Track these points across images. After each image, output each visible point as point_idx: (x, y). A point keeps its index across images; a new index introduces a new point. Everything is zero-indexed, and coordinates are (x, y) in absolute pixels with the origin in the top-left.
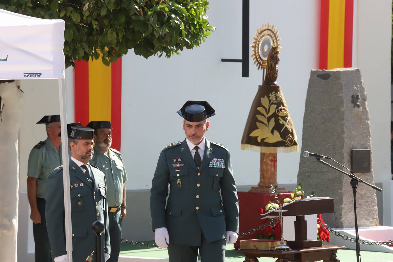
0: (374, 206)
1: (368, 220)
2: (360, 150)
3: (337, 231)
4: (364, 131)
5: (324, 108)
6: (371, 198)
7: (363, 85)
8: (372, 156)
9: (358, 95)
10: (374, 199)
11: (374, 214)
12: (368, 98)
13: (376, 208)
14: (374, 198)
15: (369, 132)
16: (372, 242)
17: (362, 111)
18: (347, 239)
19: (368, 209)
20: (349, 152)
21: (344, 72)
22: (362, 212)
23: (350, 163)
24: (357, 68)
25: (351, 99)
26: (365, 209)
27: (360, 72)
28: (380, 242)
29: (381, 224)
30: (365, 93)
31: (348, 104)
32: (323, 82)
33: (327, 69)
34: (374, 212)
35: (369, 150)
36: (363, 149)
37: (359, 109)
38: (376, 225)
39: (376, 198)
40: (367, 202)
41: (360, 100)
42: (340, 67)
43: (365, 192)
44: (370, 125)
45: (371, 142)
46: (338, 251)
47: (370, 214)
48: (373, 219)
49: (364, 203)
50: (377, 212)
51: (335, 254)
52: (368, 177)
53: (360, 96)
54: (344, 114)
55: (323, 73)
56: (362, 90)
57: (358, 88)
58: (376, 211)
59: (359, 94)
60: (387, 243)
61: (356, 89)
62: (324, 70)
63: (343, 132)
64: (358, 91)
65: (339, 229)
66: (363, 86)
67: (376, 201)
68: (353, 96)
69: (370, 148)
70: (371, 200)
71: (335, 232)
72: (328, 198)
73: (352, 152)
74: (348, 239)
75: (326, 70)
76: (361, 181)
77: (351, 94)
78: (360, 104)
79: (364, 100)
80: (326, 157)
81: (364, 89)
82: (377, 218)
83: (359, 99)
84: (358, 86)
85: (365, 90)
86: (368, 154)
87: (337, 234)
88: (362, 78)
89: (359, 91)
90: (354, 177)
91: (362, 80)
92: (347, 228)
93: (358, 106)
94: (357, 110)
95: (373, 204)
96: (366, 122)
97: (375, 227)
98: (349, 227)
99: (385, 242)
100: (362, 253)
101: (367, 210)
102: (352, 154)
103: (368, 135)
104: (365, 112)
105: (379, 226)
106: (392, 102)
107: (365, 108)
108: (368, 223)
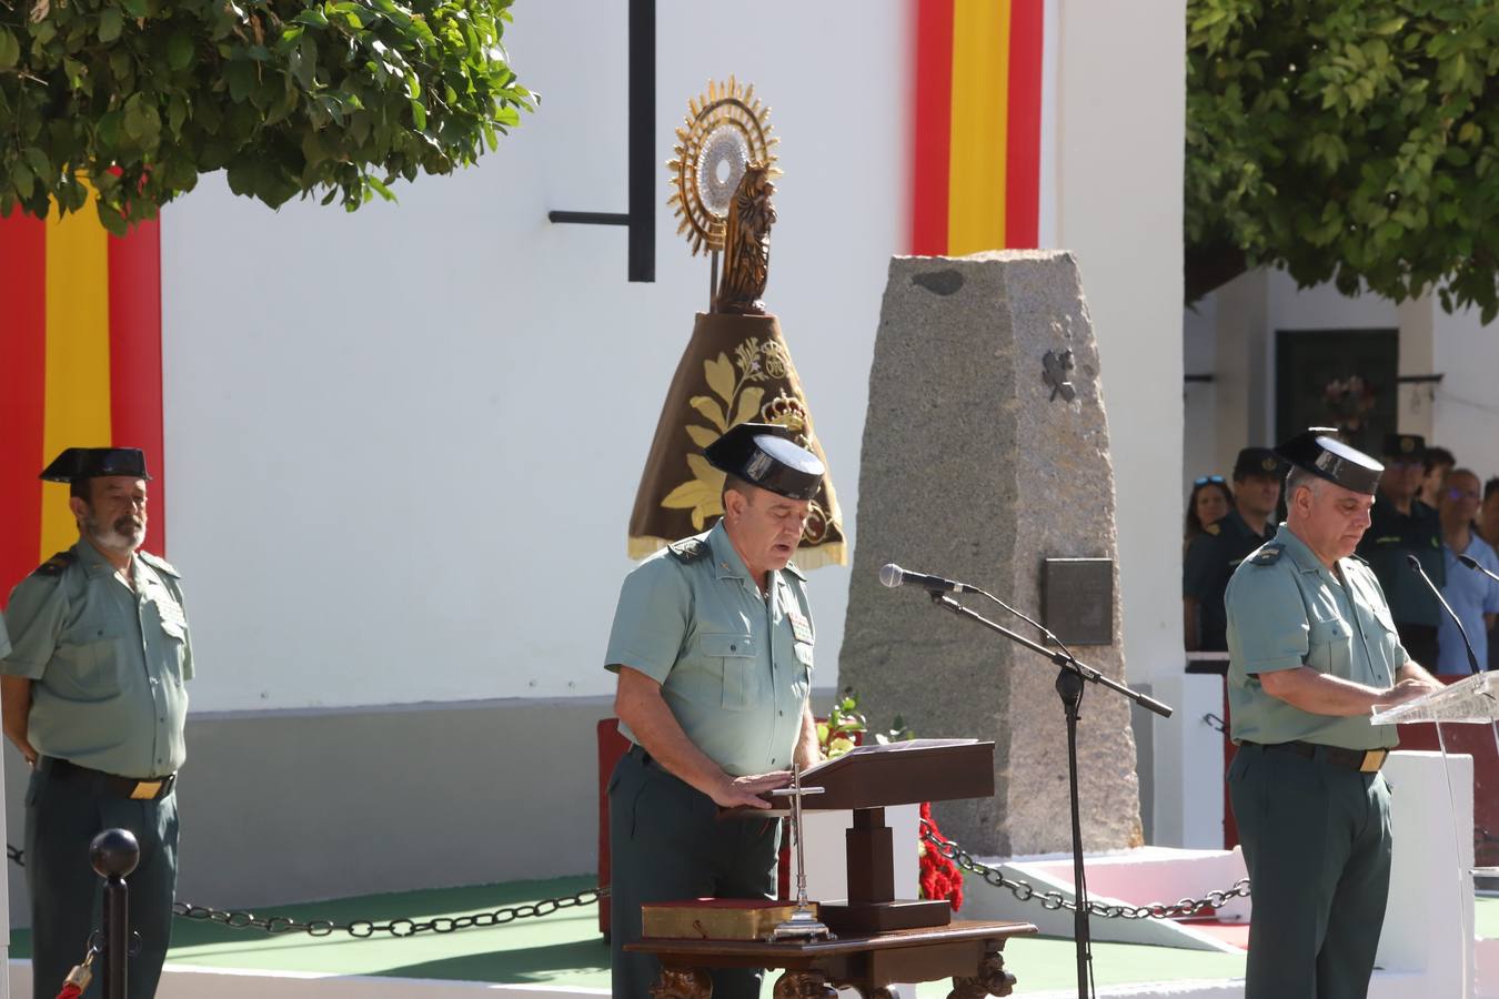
0: (1126, 771)
1: (1104, 823)
2: (1076, 559)
3: (991, 866)
4: (1090, 487)
5: (940, 401)
6: (1116, 742)
7: (1083, 314)
8: (1118, 581)
9: (1068, 354)
10: (1127, 745)
11: (1123, 802)
12: (1104, 363)
13: (1132, 777)
14: (1123, 742)
15: (1107, 493)
16: (1123, 909)
17: (1083, 413)
18: (1030, 895)
19: (1102, 782)
20: (1034, 567)
21: (1014, 264)
23: (1037, 611)
24: (1061, 252)
25: (1040, 368)
26: (1091, 782)
27: (1073, 264)
28: (1152, 906)
29: (1148, 841)
30: (1093, 345)
31: (1027, 384)
32: (936, 301)
33: (945, 253)
34: (1123, 796)
35: (1107, 559)
36: (1086, 556)
37: (1072, 406)
38: (1132, 845)
39: (1131, 743)
40: (1099, 756)
41: (1073, 372)
42: (997, 249)
43: (1093, 718)
44: (1111, 465)
45: (1114, 529)
46: (1010, 943)
47: (1110, 801)
48: (1122, 819)
49: (1089, 762)
50: (1135, 796)
51: (999, 955)
52: (1105, 665)
53: (1076, 356)
54: (1014, 426)
55: (937, 269)
56: (1082, 332)
57: (1065, 324)
58: (1134, 792)
59: (1070, 350)
60: (1177, 912)
61: (1058, 329)
62: (938, 256)
63: (1010, 494)
64: (1068, 336)
65: (995, 858)
66: (1084, 319)
67: (1134, 754)
68: (1047, 358)
69: (1112, 553)
70: (1115, 747)
71: (987, 872)
72: (974, 742)
73: (1044, 567)
74: (1032, 899)
75: (947, 258)
76: (1096, 679)
77: (1041, 349)
78: (1074, 389)
79: (1090, 371)
80: (965, 589)
81: (1087, 328)
82: (1134, 819)
83: (1071, 367)
84: (1069, 318)
85: (1094, 332)
86: (1103, 575)
87: (994, 877)
88: (1081, 287)
89: (1072, 338)
90: (1069, 664)
91: (1082, 297)
92: (1025, 856)
93: (1068, 395)
94: (1064, 410)
95: (1121, 765)
96: (1095, 454)
97: (1128, 850)
98: (1039, 850)
99: (1170, 908)
100: (1096, 949)
101: (1100, 789)
102: (1045, 574)
103: (1103, 504)
104: (1093, 417)
105: (1142, 846)
106: (1188, 378)
107: (1096, 401)
108: (1101, 836)
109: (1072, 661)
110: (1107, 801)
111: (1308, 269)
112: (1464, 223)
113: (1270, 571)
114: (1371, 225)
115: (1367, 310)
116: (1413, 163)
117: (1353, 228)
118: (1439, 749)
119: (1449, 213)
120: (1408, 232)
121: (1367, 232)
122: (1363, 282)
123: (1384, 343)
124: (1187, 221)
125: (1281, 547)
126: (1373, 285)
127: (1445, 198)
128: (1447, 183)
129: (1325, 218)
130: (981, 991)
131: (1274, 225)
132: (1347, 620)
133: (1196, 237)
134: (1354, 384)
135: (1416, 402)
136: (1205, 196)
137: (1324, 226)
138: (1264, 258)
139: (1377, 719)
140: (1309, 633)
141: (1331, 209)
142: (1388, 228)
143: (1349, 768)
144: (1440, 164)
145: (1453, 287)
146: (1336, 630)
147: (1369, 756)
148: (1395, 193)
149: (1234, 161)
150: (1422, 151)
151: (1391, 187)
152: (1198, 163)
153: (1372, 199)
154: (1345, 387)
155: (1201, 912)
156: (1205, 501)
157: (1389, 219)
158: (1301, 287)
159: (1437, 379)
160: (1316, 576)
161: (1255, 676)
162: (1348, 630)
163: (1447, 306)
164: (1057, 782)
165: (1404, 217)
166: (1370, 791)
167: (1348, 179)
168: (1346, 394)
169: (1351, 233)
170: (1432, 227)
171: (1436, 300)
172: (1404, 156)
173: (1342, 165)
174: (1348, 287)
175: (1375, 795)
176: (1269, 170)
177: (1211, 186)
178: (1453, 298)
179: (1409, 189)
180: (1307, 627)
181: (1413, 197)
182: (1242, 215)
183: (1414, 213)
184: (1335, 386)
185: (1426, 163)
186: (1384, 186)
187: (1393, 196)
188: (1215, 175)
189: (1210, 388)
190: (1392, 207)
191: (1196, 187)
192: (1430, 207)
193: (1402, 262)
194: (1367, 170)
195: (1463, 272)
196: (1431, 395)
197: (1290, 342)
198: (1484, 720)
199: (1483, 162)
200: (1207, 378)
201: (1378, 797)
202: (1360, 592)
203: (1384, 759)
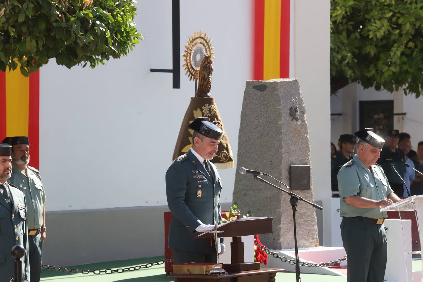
0: (314, 225)
1: (308, 240)
2: (299, 166)
3: (275, 252)
4: (303, 145)
5: (260, 121)
6: (311, 217)
7: (301, 96)
8: (311, 172)
11: (313, 234)
12: (307, 110)
13: (316, 227)
14: (313, 217)
15: (308, 147)
16: (312, 264)
17: (301, 124)
18: (286, 261)
19: (307, 228)
20: (287, 168)
21: (281, 82)
22: (301, 231)
23: (288, 180)
24: (294, 79)
25: (289, 112)
26: (304, 228)
27: (298, 82)
28: (320, 263)
29: (321, 244)
30: (304, 105)
31: (285, 116)
32: (259, 93)
33: (263, 80)
34: (313, 232)
36: (302, 165)
37: (298, 122)
38: (316, 246)
39: (316, 217)
40: (307, 221)
41: (298, 113)
42: (277, 78)
43: (305, 210)
44: (309, 139)
45: (310, 157)
46: (277, 274)
47: (310, 233)
48: (313, 239)
49: (303, 223)
50: (317, 232)
51: (274, 278)
52: (308, 195)
53: (299, 108)
54: (282, 128)
55: (260, 84)
56: (301, 102)
57: (296, 99)
58: (316, 231)
59: (297, 107)
60: (328, 265)
61: (294, 101)
62: (260, 81)
63: (281, 147)
64: (296, 103)
65: (277, 250)
66: (301, 98)
67: (316, 220)
68: (291, 109)
69: (309, 164)
70: (311, 219)
71: (274, 254)
72: (266, 218)
73: (290, 168)
76: (301, 199)
77: (289, 107)
78: (298, 117)
79: (303, 112)
80: (264, 174)
81: (302, 101)
82: (317, 239)
83: (297, 111)
84: (297, 98)
85: (304, 102)
86: (307, 170)
87: (276, 256)
88: (300, 89)
89: (298, 103)
91: (300, 92)
92: (286, 250)
93: (297, 119)
94: (296, 123)
95: (313, 224)
96: (305, 136)
97: (315, 247)
98: (289, 248)
99: (326, 264)
100: (302, 275)
101: (307, 230)
102: (291, 170)
103: (307, 150)
104: (304, 125)
105: (318, 246)
106: (332, 115)
107: (305, 121)
108: (307, 244)
109: (294, 194)
110: (309, 234)
111: (367, 83)
112: (410, 70)
114: (383, 71)
115: (383, 95)
116: (395, 53)
117: (379, 72)
118: (399, 218)
119: (405, 67)
120: (394, 73)
121: (382, 73)
122: (382, 87)
123: (390, 104)
124: (331, 70)
125: (354, 162)
126: (385, 88)
127: (404, 63)
128: (405, 59)
129: (370, 69)
131: (356, 71)
132: (372, 183)
133: (334, 74)
134: (381, 116)
135: (399, 121)
136: (336, 62)
137: (369, 71)
141: (372, 67)
142: (388, 72)
143: (373, 223)
144: (403, 54)
145: (407, 88)
146: (368, 186)
147: (379, 220)
149: (344, 53)
150: (397, 50)
151: (389, 60)
152: (335, 54)
153: (383, 64)
154: (379, 117)
155: (335, 265)
157: (388, 69)
158: (365, 88)
159: (405, 114)
160: (364, 170)
161: (344, 198)
162: (372, 186)
163: (406, 93)
165: (393, 69)
167: (377, 58)
168: (379, 118)
170: (401, 71)
171: (403, 92)
172: (392, 51)
173: (375, 54)
174: (378, 88)
175: (381, 231)
176: (354, 55)
177: (338, 60)
178: (408, 91)
179: (394, 60)
180: (359, 185)
181: (395, 63)
182: (347, 68)
183: (395, 67)
184: (376, 116)
185: (399, 53)
186: (387, 60)
187: (389, 63)
188: (339, 57)
189: (341, 117)
190: (389, 66)
191: (334, 60)
192: (400, 66)
193: (393, 81)
194: (382, 55)
195: (410, 84)
196: (403, 119)
197: (363, 104)
198: (412, 210)
199: (415, 53)
200: (340, 114)
201: (382, 232)
202: (377, 174)
203: (383, 221)
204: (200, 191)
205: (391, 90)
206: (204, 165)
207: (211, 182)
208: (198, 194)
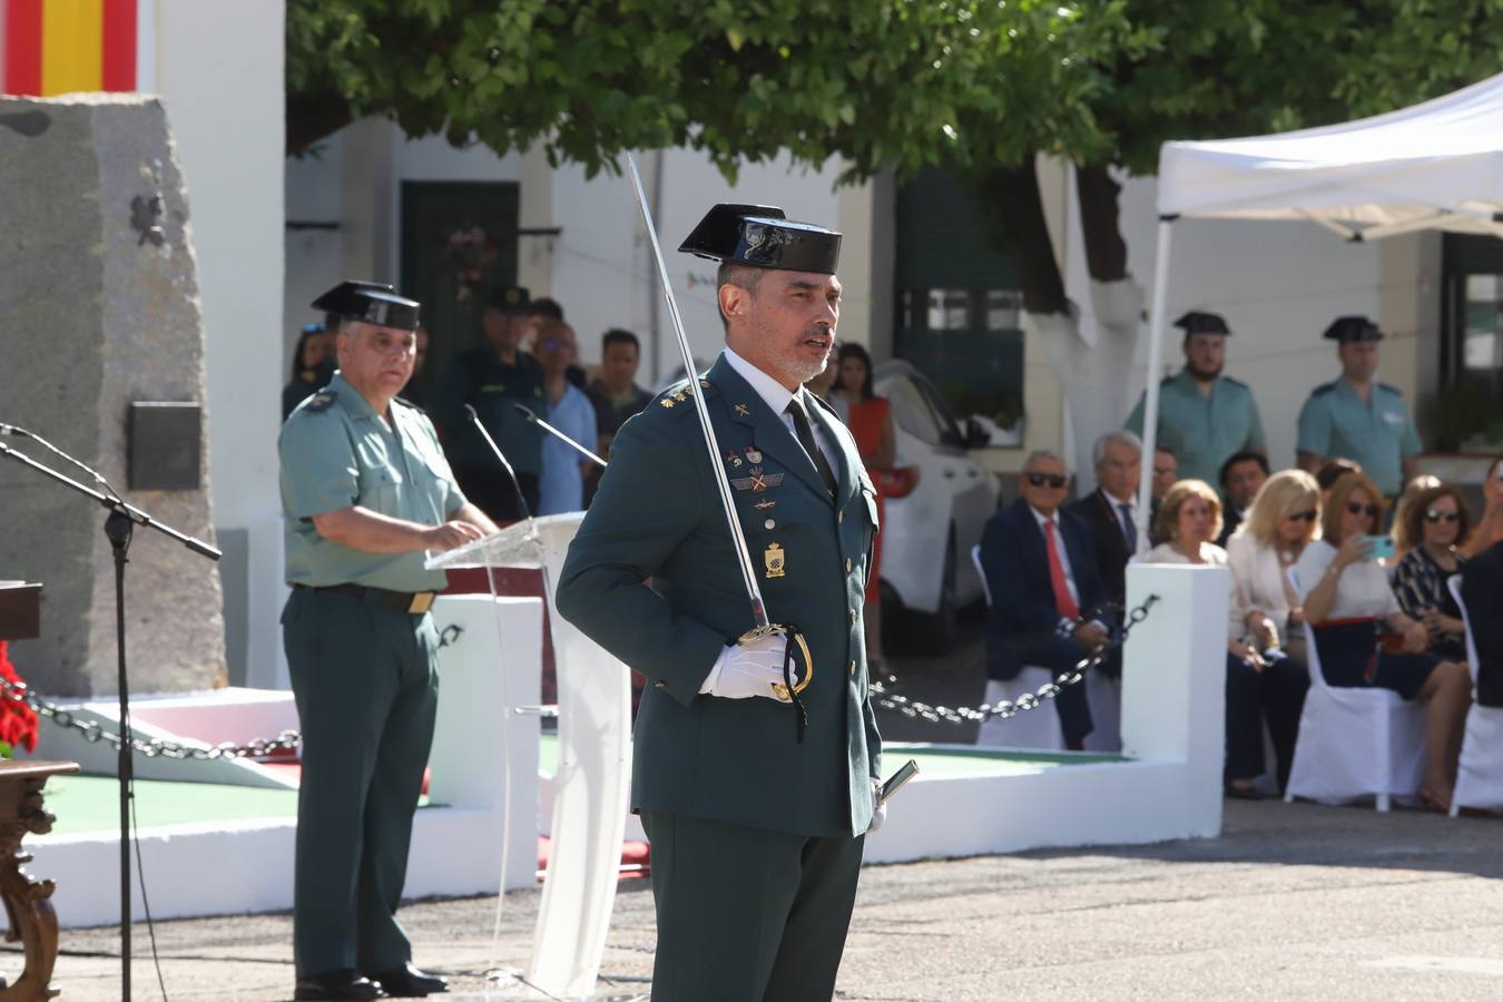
0: (211, 614)
1: (186, 666)
2: (164, 404)
3: (61, 708)
4: (180, 333)
5: (25, 242)
6: (202, 587)
7: (173, 160)
8: (208, 426)
9: (157, 199)
10: (212, 589)
11: (208, 645)
12: (194, 209)
13: (218, 621)
14: (209, 585)
15: (196, 339)
16: (195, 750)
17: (173, 259)
18: (99, 737)
19: (188, 624)
20: (120, 411)
21: (102, 108)
22: (165, 638)
23: (122, 455)
24: (150, 97)
25: (129, 212)
26: (175, 625)
27: (162, 110)
28: (223, 746)
29: (237, 677)
30: (184, 191)
31: (116, 230)
32: (22, 141)
33: (37, 93)
34: (208, 639)
35: (194, 404)
36: (174, 400)
37: (160, 252)
38: (216, 686)
39: (218, 586)
40: (184, 599)
41: (163, 217)
42: (87, 89)
43: (179, 562)
44: (201, 311)
45: (203, 375)
46: (53, 783)
47: (195, 643)
48: (206, 661)
49: (173, 605)
50: (220, 640)
51: (39, 795)
52: (192, 509)
53: (167, 202)
54: (101, 269)
55: (22, 110)
56: (172, 178)
57: (155, 169)
58: (218, 634)
59: (160, 195)
60: (250, 753)
61: (147, 175)
62: (27, 97)
63: (98, 338)
64: (157, 181)
65: (76, 699)
66: (172, 164)
67: (219, 598)
68: (136, 203)
69: (200, 398)
70: (200, 591)
71: (56, 713)
72: (20, 584)
73: (131, 411)
74: (102, 741)
75: (35, 99)
76: (146, 522)
77: (129, 195)
78: (164, 234)
79: (180, 216)
80: (14, 432)
81: (177, 174)
82: (217, 661)
83: (159, 212)
84: (158, 163)
85: (185, 178)
86: (191, 420)
87: (63, 719)
88: (171, 133)
89: (161, 184)
90: (118, 508)
91: (172, 143)
92: (107, 698)
93: (157, 240)
94: (152, 255)
95: (207, 608)
96: (183, 300)
97: (211, 691)
98: (104, 694)
99: (242, 749)
100: (137, 787)
101: (184, 631)
102: (133, 420)
103: (194, 349)
104: (182, 263)
105: (226, 686)
107: (184, 248)
108: (184, 678)
109: (121, 504)
110: (192, 643)
111: (419, 119)
112: (563, 80)
113: (320, 418)
114: (473, 79)
115: (478, 163)
116: (513, 20)
117: (456, 82)
118: (489, 591)
119: (548, 70)
120: (509, 88)
121: (469, 86)
122: (473, 136)
123: (507, 194)
124: (290, 70)
125: (333, 395)
126: (482, 136)
127: (545, 55)
128: (546, 41)
129: (429, 70)
130: (20, 830)
131: (378, 76)
132: (395, 466)
133: (300, 84)
134: (477, 235)
135: (535, 255)
136: (308, 45)
137: (427, 78)
138: (368, 110)
139: (431, 563)
140: (359, 479)
141: (433, 64)
142: (492, 83)
143: (398, 609)
144: (540, 22)
145: (559, 143)
146: (385, 476)
147: (418, 598)
148: (497, 48)
149: (337, 11)
150: (521, 8)
151: (492, 43)
152: (301, 13)
153: (474, 54)
154: (468, 238)
155: (274, 752)
156: (314, 349)
157: (490, 75)
158: (410, 137)
159: (555, 232)
160: (368, 424)
161: (307, 520)
162: (397, 478)
163: (553, 162)
164: (140, 625)
165: (506, 73)
166: (418, 632)
167: (450, 33)
168: (468, 245)
169: (453, 87)
170: (532, 83)
171: (543, 155)
172: (502, 12)
173: (444, 20)
174: (457, 139)
175: (423, 636)
176: (373, 22)
177: (315, 35)
178: (559, 153)
179: (509, 45)
180: (354, 472)
181: (513, 54)
182: (346, 65)
183: (514, 68)
184: (458, 237)
185: (525, 20)
186: (485, 41)
187: (496, 52)
188: (319, 24)
189: (336, 237)
190: (494, 63)
191: (300, 35)
192: (529, 63)
193: (506, 118)
194: (469, 25)
195: (564, 129)
196: (550, 249)
197: (415, 193)
198: (534, 566)
199: (580, 22)
200: (331, 227)
201: (427, 639)
202: (412, 440)
203: (432, 602)
204: (774, 546)
205: (500, 148)
206: (788, 421)
207: (827, 503)
208: (768, 565)
